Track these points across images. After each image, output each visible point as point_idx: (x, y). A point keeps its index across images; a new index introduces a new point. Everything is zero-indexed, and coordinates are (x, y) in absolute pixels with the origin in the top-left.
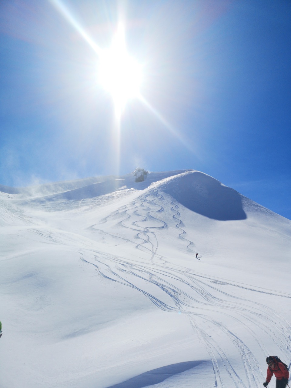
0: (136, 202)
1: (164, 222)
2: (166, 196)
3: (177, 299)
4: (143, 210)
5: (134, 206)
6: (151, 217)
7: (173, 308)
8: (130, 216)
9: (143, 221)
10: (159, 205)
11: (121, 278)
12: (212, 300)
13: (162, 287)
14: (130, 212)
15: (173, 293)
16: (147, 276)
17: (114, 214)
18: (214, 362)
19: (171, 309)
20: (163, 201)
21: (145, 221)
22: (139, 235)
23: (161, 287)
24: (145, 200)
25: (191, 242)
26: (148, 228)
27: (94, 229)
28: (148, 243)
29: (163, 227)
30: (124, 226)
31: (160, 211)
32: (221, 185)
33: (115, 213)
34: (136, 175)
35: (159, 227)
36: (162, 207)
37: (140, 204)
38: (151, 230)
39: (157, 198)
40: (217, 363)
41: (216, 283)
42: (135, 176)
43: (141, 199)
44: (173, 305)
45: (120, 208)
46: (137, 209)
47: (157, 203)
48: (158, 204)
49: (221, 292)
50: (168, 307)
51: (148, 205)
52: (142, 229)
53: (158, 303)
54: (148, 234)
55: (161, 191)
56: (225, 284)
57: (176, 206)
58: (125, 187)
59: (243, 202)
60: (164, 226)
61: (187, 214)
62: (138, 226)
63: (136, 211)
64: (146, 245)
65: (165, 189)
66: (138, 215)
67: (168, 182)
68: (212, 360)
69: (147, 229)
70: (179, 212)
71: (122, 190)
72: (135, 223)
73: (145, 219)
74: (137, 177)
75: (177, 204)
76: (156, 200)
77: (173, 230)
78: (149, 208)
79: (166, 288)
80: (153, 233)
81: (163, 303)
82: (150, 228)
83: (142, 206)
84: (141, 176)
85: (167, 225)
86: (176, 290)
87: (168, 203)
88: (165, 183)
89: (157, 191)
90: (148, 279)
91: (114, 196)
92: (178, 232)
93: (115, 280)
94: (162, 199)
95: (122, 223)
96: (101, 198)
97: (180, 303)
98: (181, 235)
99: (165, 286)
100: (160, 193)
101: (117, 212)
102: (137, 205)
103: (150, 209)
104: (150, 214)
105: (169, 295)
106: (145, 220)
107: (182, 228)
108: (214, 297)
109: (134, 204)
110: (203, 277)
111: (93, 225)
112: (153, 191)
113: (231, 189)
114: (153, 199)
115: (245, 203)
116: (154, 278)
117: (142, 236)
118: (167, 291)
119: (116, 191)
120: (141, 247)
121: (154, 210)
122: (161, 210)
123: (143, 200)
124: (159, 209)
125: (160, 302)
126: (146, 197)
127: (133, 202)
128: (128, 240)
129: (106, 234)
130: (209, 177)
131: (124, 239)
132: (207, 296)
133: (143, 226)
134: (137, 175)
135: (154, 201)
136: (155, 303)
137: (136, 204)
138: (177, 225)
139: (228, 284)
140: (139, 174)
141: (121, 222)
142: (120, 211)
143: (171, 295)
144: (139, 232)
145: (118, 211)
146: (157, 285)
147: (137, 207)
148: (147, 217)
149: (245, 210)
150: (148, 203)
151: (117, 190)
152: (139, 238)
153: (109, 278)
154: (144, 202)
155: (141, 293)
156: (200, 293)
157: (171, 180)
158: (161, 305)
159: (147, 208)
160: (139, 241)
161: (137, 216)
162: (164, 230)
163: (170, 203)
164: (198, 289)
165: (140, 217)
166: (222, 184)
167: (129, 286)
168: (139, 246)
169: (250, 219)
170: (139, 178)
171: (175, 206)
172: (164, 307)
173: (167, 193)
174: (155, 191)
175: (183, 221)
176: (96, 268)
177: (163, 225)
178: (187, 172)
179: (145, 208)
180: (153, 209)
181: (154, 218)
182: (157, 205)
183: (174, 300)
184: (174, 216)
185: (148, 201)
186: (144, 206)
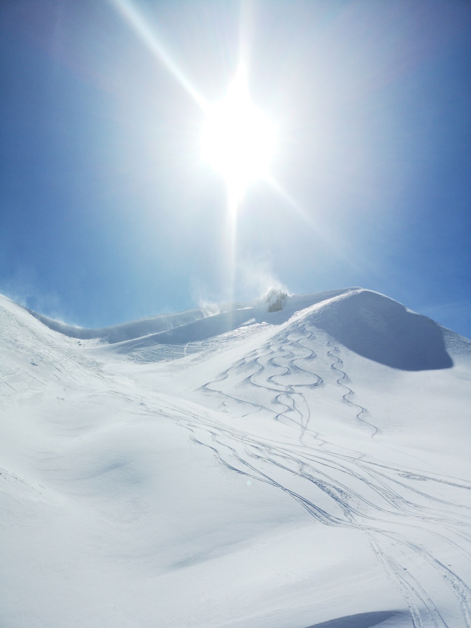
0: (271, 344)
1: (318, 376)
2: (318, 333)
3: (346, 505)
4: (284, 356)
5: (269, 351)
6: (296, 369)
7: (340, 520)
8: (263, 368)
9: (284, 375)
10: (307, 348)
11: (254, 469)
12: (404, 506)
13: (321, 485)
14: (263, 361)
15: (338, 495)
16: (295, 467)
17: (238, 365)
18: (414, 613)
19: (336, 522)
20: (315, 341)
21: (286, 375)
22: (279, 399)
23: (319, 485)
24: (286, 341)
25: (363, 409)
26: (292, 386)
27: (207, 389)
28: (293, 411)
29: (316, 385)
30: (255, 383)
31: (310, 358)
32: (406, 312)
33: (240, 363)
34: (269, 300)
35: (310, 383)
36: (313, 351)
37: (279, 347)
38: (297, 390)
39: (304, 337)
40: (419, 616)
41: (408, 477)
42: (267, 302)
43: (279, 340)
44: (341, 515)
45: (247, 354)
46: (273, 356)
47: (304, 346)
48: (306, 346)
49: (418, 492)
50: (332, 518)
51: (291, 348)
52: (283, 389)
53: (316, 511)
54: (293, 396)
55: (310, 325)
56: (424, 478)
57: (336, 348)
58: (253, 320)
59: (446, 338)
60: (317, 383)
61: (354, 362)
62: (277, 384)
63: (272, 359)
64: (289, 414)
65: (316, 320)
66: (275, 365)
67: (320, 310)
68: (411, 611)
69: (291, 389)
70: (341, 358)
71: (248, 325)
72: (272, 379)
73: (286, 371)
74: (271, 304)
75: (336, 346)
76: (303, 339)
77: (333, 390)
78: (292, 353)
79: (328, 487)
80: (300, 394)
81: (324, 512)
82: (296, 386)
83: (281, 350)
84: (278, 301)
85: (323, 381)
86: (343, 490)
87: (322, 344)
88: (316, 312)
89: (304, 325)
90: (297, 470)
91: (236, 335)
92: (341, 391)
93: (245, 473)
94: (312, 338)
95: (252, 379)
96: (217, 339)
97: (351, 513)
98: (345, 397)
99: (325, 483)
100: (308, 328)
101: (243, 362)
102: (273, 348)
103: (293, 355)
104: (295, 363)
105: (333, 498)
106: (288, 373)
107: (347, 385)
108: (408, 502)
109: (268, 347)
110: (387, 468)
111: (207, 384)
112: (297, 325)
113: (424, 317)
114: (297, 339)
115: (449, 341)
116: (306, 470)
117: (283, 399)
118: (329, 492)
119: (239, 327)
120: (283, 417)
121: (301, 357)
122: (311, 355)
123: (282, 341)
124: (309, 354)
125: (319, 510)
126: (287, 336)
127: (266, 344)
128: (262, 407)
129: (227, 397)
130: (387, 298)
131: (256, 406)
132: (396, 500)
133: (284, 382)
134: (271, 300)
135: (300, 342)
136: (310, 511)
137: (271, 348)
138: (338, 381)
139: (429, 478)
140: (274, 300)
141: (250, 377)
142: (248, 360)
143: (336, 499)
144: (278, 394)
145: (245, 359)
146: (313, 481)
147: (273, 352)
148: (291, 369)
149: (450, 351)
150: (290, 344)
151: (241, 326)
152: (279, 403)
153: (236, 470)
154: (284, 344)
155: (287, 494)
156: (384, 496)
157: (325, 306)
158: (321, 515)
159: (289, 353)
160: (279, 409)
161: (273, 367)
162: (317, 390)
163: (325, 344)
164: (379, 489)
165: (279, 368)
166: (409, 310)
167: (267, 482)
168: (279, 417)
169: (460, 367)
170: (274, 305)
171: (334, 348)
172: (325, 519)
173: (319, 328)
174: (300, 325)
175: (347, 373)
176: (215, 453)
177: (316, 381)
178: (351, 293)
179: (285, 354)
180: (299, 355)
181: (302, 370)
182: (304, 349)
183: (341, 507)
184: (332, 365)
185: (290, 343)
186: (284, 351)
